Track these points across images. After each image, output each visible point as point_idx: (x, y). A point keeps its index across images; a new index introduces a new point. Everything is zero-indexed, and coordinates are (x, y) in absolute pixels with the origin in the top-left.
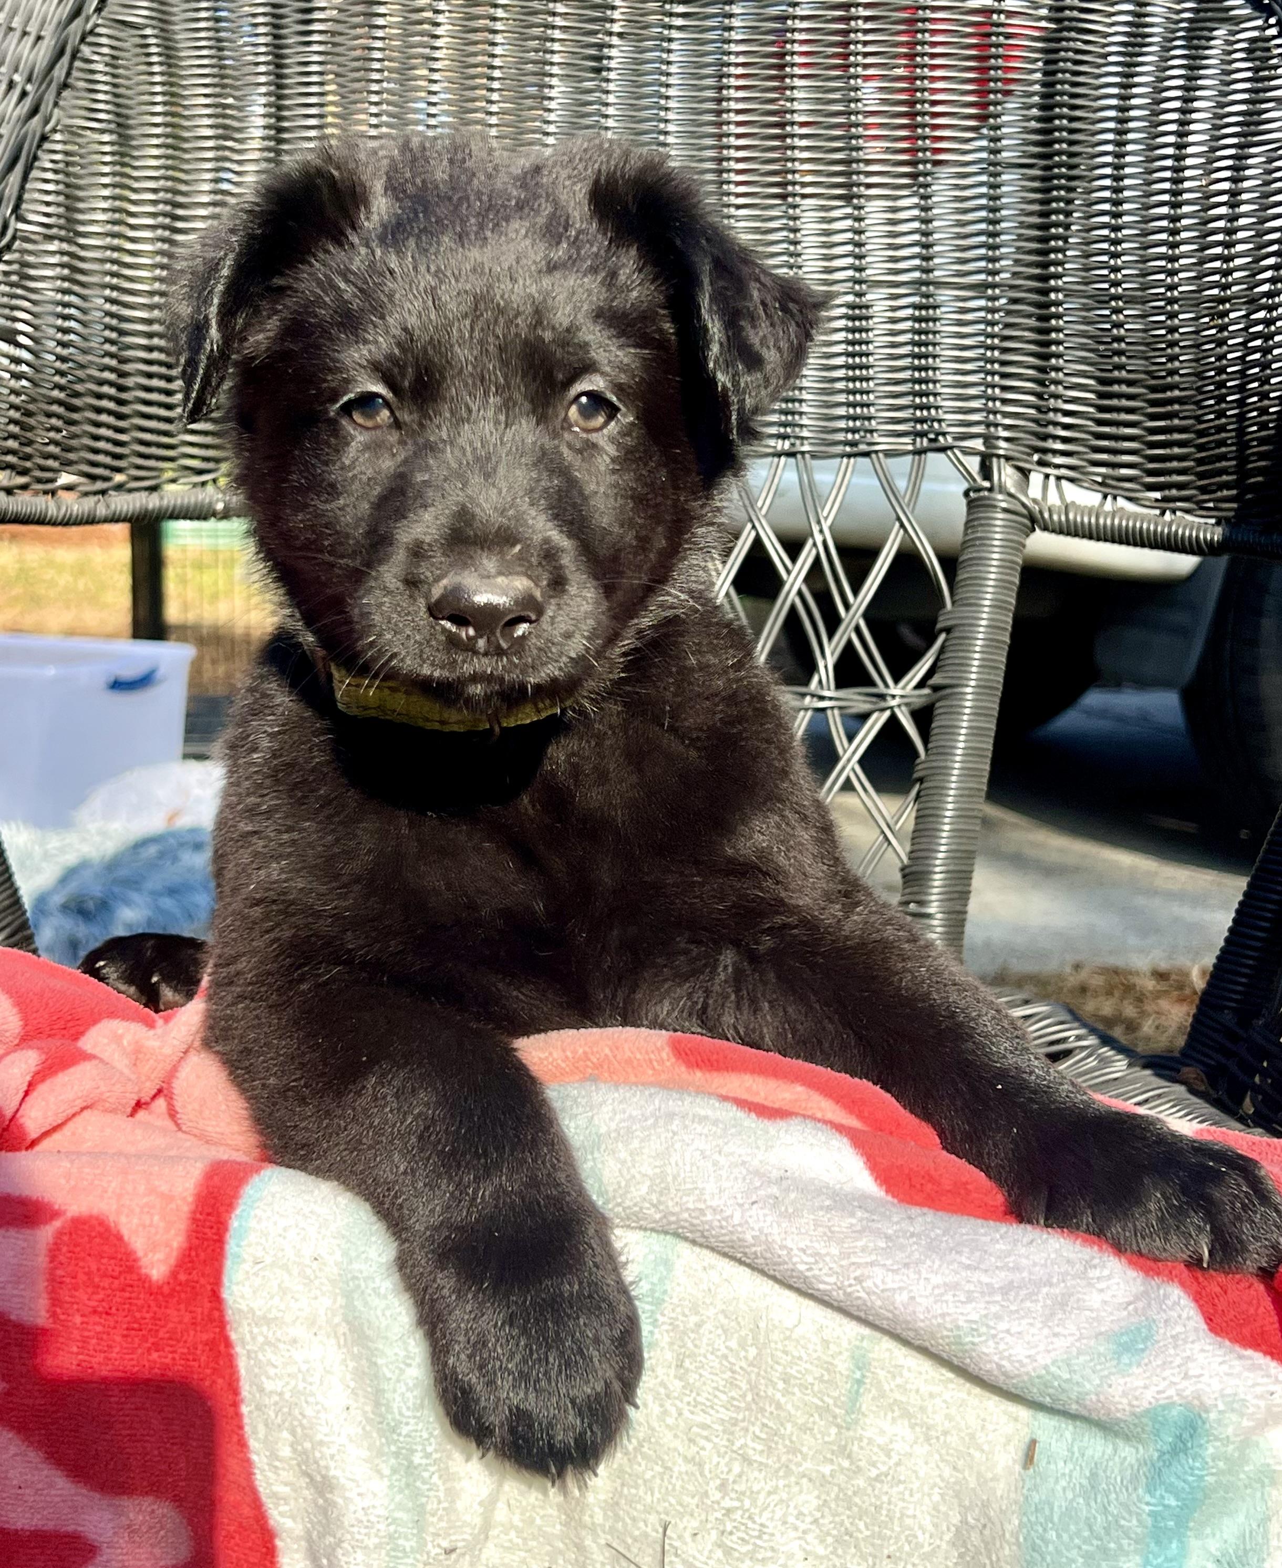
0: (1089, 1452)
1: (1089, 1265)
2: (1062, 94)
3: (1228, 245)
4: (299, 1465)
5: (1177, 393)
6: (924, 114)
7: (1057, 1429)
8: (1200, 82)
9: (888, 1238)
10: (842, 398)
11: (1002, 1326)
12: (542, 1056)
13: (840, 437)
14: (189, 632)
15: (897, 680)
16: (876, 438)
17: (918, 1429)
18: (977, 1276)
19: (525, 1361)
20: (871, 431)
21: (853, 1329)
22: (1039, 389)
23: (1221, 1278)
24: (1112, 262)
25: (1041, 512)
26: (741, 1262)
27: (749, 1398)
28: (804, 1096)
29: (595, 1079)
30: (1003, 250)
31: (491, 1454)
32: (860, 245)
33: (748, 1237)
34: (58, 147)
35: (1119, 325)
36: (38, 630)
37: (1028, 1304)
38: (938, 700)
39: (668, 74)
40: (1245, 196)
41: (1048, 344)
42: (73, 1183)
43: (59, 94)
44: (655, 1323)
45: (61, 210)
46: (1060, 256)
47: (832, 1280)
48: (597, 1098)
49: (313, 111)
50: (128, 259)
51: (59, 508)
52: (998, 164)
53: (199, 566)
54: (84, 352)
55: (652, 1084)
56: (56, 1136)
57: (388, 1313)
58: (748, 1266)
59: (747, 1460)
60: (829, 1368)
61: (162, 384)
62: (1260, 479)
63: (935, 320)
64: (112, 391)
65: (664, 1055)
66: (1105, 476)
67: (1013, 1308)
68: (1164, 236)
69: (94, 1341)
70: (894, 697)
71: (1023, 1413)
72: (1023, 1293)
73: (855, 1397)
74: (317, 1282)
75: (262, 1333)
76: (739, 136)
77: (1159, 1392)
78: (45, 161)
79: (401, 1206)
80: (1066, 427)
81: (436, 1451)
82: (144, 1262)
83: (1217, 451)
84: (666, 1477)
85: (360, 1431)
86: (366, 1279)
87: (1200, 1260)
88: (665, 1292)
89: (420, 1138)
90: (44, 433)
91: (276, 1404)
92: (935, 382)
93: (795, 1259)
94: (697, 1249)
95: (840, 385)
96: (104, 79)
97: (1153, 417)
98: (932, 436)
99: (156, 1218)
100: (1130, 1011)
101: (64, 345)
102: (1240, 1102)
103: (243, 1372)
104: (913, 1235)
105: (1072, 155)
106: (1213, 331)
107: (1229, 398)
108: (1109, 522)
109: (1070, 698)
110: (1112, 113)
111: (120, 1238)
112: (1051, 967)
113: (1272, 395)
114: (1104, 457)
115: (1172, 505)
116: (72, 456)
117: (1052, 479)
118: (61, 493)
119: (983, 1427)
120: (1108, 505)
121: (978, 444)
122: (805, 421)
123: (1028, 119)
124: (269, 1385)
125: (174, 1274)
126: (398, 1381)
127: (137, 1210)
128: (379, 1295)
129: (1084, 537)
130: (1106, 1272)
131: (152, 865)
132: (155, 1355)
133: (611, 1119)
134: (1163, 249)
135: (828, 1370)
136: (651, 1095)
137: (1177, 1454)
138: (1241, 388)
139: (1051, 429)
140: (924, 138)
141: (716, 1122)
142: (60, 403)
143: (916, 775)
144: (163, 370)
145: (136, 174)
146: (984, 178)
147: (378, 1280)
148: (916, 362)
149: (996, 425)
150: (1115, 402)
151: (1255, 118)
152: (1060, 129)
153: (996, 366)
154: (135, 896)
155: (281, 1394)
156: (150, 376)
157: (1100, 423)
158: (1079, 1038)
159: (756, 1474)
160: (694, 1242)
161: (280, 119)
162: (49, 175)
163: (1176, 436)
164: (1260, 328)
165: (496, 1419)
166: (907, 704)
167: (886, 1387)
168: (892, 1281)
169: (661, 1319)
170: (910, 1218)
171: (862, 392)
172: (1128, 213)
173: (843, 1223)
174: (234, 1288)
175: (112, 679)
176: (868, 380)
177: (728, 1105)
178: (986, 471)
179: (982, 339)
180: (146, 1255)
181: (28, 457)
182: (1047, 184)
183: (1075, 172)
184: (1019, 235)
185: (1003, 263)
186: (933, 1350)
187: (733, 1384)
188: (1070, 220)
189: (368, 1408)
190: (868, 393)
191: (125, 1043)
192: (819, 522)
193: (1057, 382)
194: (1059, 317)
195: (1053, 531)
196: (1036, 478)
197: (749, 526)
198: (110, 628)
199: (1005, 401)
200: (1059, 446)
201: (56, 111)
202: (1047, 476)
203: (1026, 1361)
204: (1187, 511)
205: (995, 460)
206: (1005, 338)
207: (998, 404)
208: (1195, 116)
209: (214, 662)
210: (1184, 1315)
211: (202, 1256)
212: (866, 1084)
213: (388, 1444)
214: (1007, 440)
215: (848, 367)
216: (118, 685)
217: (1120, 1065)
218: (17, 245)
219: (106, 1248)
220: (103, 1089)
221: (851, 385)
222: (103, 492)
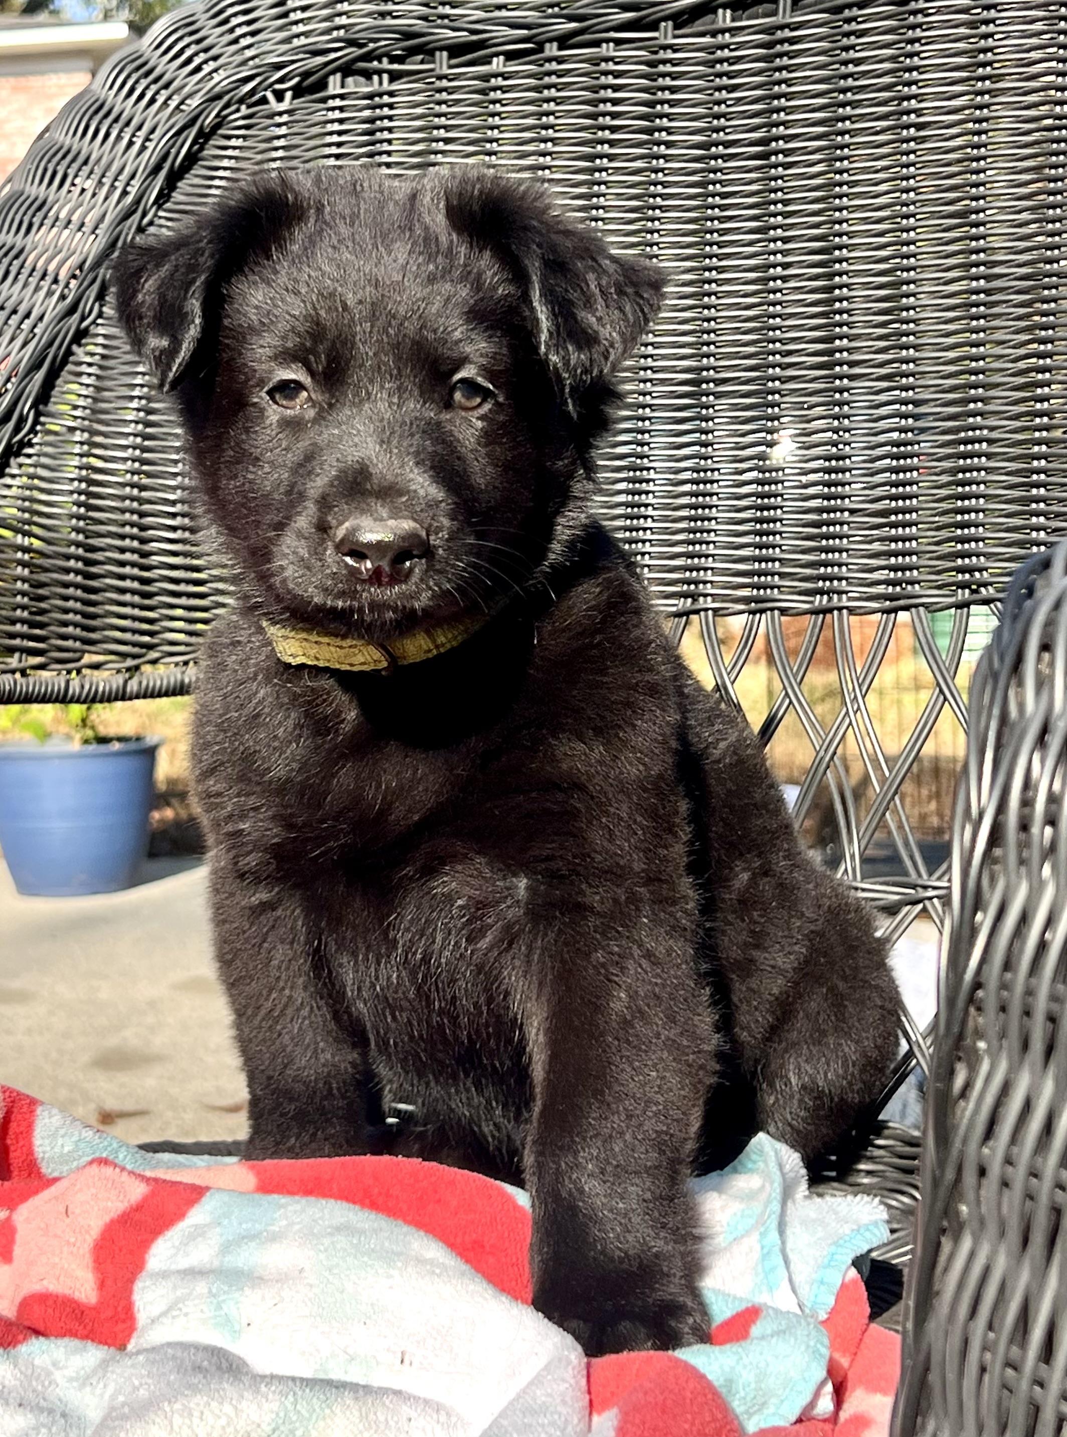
98: (974, 587)
222: (137, 668)
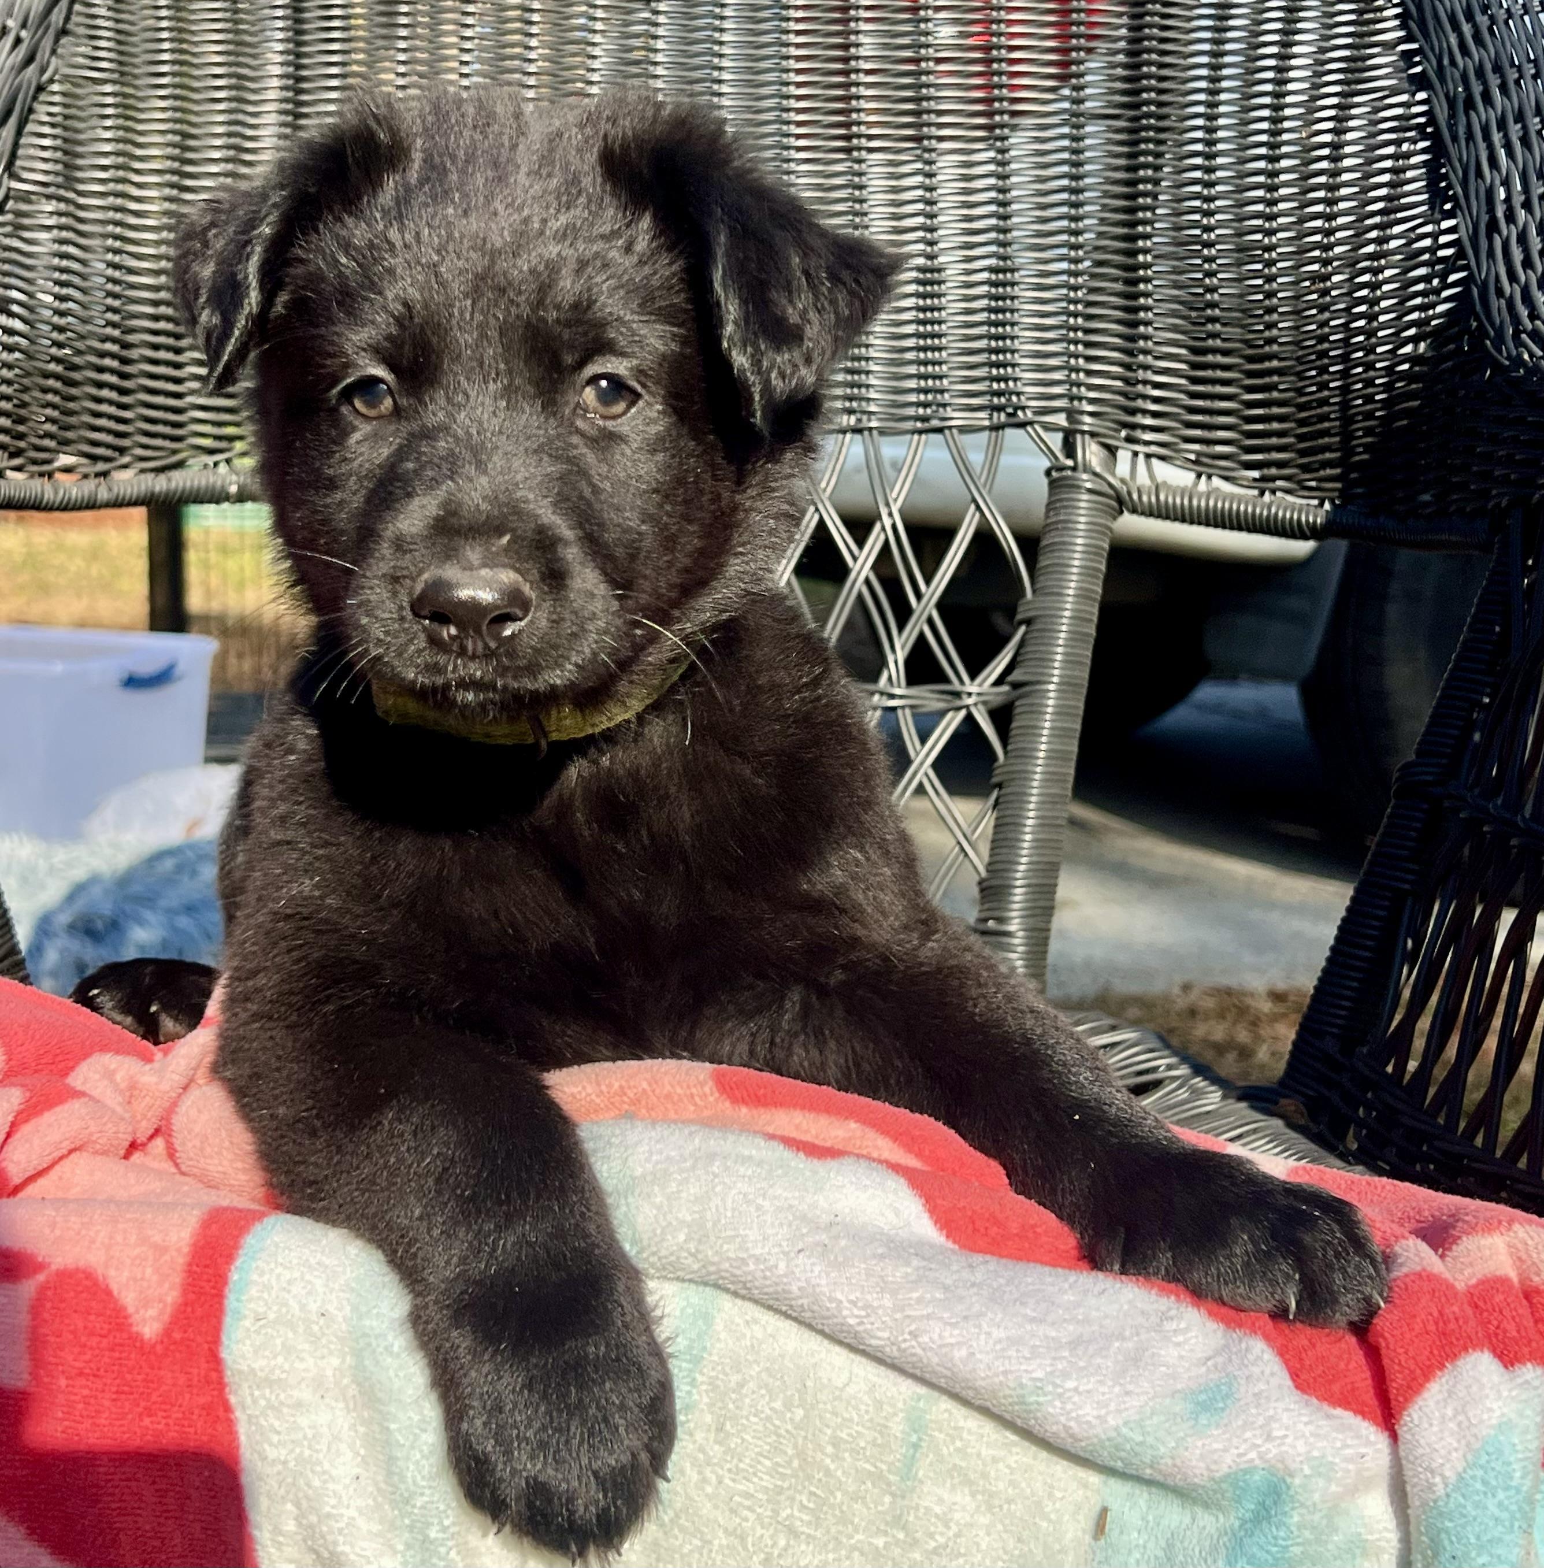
0: (1165, 1522)
1: (1165, 1317)
2: (1150, 38)
3: (1330, 202)
4: (305, 1541)
5: (1275, 363)
6: (1000, 61)
7: (1130, 1496)
8: (1299, 25)
9: (946, 1288)
10: (912, 370)
11: (1070, 1384)
12: (575, 1090)
13: (911, 411)
14: (213, 625)
15: (973, 677)
16: (949, 412)
17: (980, 1497)
18: (1042, 1330)
19: (544, 1428)
20: (944, 406)
21: (907, 1388)
22: (1127, 359)
23: (1309, 1331)
24: (1205, 221)
25: (1129, 494)
26: (787, 1316)
27: (796, 1463)
28: (858, 1133)
29: (630, 1116)
30: (1087, 208)
31: (507, 1528)
32: (931, 203)
33: (794, 1288)
34: (57, 99)
35: (1212, 290)
36: (46, 622)
37: (1099, 1360)
38: (1018, 698)
39: (723, 18)
40: (1348, 150)
41: (1136, 310)
42: (58, 1232)
43: (57, 41)
44: (693, 1383)
45: (59, 167)
46: (1149, 214)
47: (886, 1335)
48: (632, 1136)
49: (335, 58)
50: (133, 220)
51: (56, 492)
52: (1082, 115)
53: (224, 550)
54: (84, 321)
55: (691, 1122)
56: (42, 1182)
57: (401, 1374)
58: (795, 1319)
59: (793, 1532)
60: (883, 1429)
61: (170, 356)
62: (1365, 457)
63: (1013, 284)
64: (115, 364)
65: (707, 1089)
66: (1198, 454)
67: (1082, 1364)
68: (1260, 193)
69: (81, 1406)
70: (970, 694)
71: (1094, 1478)
72: (1091, 1349)
73: (910, 1462)
74: (324, 1341)
75: (264, 1397)
76: (799, 85)
77: (1239, 1455)
78: (42, 112)
79: (415, 1255)
80: (1157, 400)
81: (454, 1524)
82: (136, 1318)
83: (1319, 426)
84: (705, 1552)
85: (371, 1502)
86: (377, 1337)
87: (1286, 1310)
88: (704, 1348)
89: (438, 1181)
90: (40, 410)
91: (279, 1473)
92: (1013, 352)
93: (845, 1313)
94: (739, 1302)
95: (910, 356)
96: (107, 24)
97: (1251, 389)
98: (1010, 410)
99: (149, 1271)
100: (1243, 1036)
101: (62, 314)
102: (1343, 1138)
103: (243, 1439)
104: (973, 1285)
105: (1160, 104)
106: (1315, 296)
107: (1332, 369)
108: (1203, 504)
109: (1180, 692)
110: (1204, 60)
111: (109, 1293)
112: (1157, 987)
113: (1378, 365)
114: (1197, 433)
115: (1271, 485)
116: (70, 435)
117: (1141, 457)
118: (58, 476)
119: (1051, 1495)
120: (1203, 485)
121: (1061, 419)
122: (873, 395)
123: (1113, 66)
124: (271, 1453)
125: (167, 1332)
126: (412, 1447)
127: (128, 1261)
128: (391, 1354)
129: (1175, 519)
130: (1183, 1325)
131: (170, 881)
132: (147, 1421)
133: (647, 1160)
134: (1260, 207)
135: (881, 1433)
136: (691, 1134)
137: (1259, 1522)
138: (1345, 358)
139: (1140, 403)
140: (1001, 87)
141: (760, 1164)
142: (57, 377)
143: (995, 780)
144: (171, 341)
145: (140, 127)
146: (1066, 130)
147: (390, 1338)
148: (993, 330)
149: (1080, 399)
150: (1209, 373)
151: (1360, 64)
152: (1148, 76)
153: (1080, 334)
154: (148, 915)
155: (285, 1463)
156: (156, 347)
157: (1194, 395)
158: (1170, 1067)
159: (803, 1547)
160: (736, 1294)
161: (299, 67)
162: (46, 130)
163: (1276, 410)
164: (1364, 292)
165: (512, 1491)
166: (984, 703)
167: (945, 1451)
168: (951, 1336)
169: (700, 1378)
170: (971, 1266)
171: (934, 363)
172: (1222, 167)
173: (898, 1273)
174: (234, 1347)
175: (126, 676)
176: (940, 349)
177: (774, 1144)
178: (1069, 449)
179: (1064, 304)
180: (137, 1312)
181: (21, 436)
182: (1134, 137)
183: (1166, 123)
184: (1105, 192)
185: (1087, 222)
186: (995, 1410)
187: (777, 1449)
188: (1160, 175)
189: (380, 1478)
190: (940, 363)
191: (118, 1077)
192: (888, 505)
193: (1146, 352)
194: (1147, 280)
195: (1143, 514)
196: (1124, 456)
197: (812, 509)
198: (125, 620)
199: (1089, 373)
200: (1149, 421)
201: (54, 59)
202: (1136, 454)
203: (1094, 1421)
204: (1288, 491)
205: (1079, 437)
206: (1089, 304)
207: (1082, 375)
208: (1294, 62)
209: (240, 656)
210: (1267, 1372)
211: (199, 1312)
212: (926, 1120)
213: (402, 1517)
214: (1092, 414)
215: (918, 335)
216: (133, 682)
217: (1213, 1098)
218: (10, 205)
219: (93, 1304)
220: (93, 1129)
221: (922, 355)
222: (105, 474)
